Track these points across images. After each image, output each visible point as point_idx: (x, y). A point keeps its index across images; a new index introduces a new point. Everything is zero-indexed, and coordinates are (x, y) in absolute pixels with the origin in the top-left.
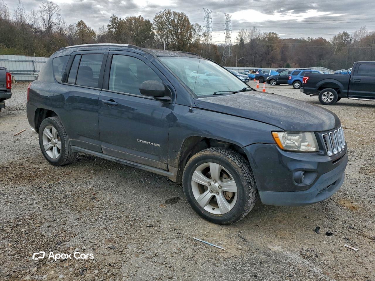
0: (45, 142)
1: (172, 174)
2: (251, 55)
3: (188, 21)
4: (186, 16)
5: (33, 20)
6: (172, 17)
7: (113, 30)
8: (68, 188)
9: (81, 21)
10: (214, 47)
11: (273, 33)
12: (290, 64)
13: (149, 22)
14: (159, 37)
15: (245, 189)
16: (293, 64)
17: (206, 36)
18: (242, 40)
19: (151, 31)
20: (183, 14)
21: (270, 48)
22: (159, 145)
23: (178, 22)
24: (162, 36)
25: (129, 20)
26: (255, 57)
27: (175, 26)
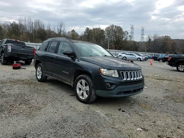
0: (37, 73)
1: (72, 84)
2: (154, 47)
3: (122, 30)
4: (121, 28)
5: (54, 29)
6: (114, 28)
7: (87, 34)
8: (40, 88)
9: (73, 30)
10: (135, 42)
11: (167, 36)
12: (177, 52)
13: (103, 30)
14: (107, 37)
15: (91, 89)
16: (179, 52)
17: (130, 37)
18: (150, 39)
19: (104, 34)
20: (119, 27)
21: (165, 44)
22: (68, 73)
23: (117, 30)
24: (109, 37)
25: (94, 29)
26: (156, 48)
27: (116, 32)
